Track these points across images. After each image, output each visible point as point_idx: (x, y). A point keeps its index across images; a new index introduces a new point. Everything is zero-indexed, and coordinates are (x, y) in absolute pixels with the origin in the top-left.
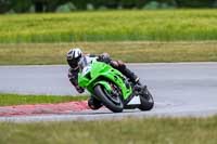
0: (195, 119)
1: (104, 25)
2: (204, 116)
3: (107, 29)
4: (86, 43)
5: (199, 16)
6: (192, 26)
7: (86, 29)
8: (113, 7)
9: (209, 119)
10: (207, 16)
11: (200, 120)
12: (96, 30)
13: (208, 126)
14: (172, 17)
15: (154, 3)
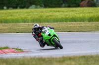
0: (53, 58)
1: (11, 16)
2: (58, 57)
3: (13, 18)
4: (4, 24)
5: (54, 11)
6: (51, 16)
7: (3, 18)
8: (15, 8)
9: (60, 58)
10: (59, 11)
11: (56, 58)
12: (8, 18)
13: (60, 62)
14: (42, 12)
15: (33, 6)
